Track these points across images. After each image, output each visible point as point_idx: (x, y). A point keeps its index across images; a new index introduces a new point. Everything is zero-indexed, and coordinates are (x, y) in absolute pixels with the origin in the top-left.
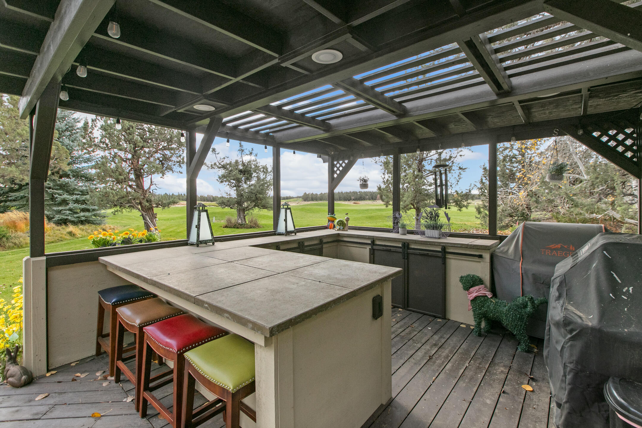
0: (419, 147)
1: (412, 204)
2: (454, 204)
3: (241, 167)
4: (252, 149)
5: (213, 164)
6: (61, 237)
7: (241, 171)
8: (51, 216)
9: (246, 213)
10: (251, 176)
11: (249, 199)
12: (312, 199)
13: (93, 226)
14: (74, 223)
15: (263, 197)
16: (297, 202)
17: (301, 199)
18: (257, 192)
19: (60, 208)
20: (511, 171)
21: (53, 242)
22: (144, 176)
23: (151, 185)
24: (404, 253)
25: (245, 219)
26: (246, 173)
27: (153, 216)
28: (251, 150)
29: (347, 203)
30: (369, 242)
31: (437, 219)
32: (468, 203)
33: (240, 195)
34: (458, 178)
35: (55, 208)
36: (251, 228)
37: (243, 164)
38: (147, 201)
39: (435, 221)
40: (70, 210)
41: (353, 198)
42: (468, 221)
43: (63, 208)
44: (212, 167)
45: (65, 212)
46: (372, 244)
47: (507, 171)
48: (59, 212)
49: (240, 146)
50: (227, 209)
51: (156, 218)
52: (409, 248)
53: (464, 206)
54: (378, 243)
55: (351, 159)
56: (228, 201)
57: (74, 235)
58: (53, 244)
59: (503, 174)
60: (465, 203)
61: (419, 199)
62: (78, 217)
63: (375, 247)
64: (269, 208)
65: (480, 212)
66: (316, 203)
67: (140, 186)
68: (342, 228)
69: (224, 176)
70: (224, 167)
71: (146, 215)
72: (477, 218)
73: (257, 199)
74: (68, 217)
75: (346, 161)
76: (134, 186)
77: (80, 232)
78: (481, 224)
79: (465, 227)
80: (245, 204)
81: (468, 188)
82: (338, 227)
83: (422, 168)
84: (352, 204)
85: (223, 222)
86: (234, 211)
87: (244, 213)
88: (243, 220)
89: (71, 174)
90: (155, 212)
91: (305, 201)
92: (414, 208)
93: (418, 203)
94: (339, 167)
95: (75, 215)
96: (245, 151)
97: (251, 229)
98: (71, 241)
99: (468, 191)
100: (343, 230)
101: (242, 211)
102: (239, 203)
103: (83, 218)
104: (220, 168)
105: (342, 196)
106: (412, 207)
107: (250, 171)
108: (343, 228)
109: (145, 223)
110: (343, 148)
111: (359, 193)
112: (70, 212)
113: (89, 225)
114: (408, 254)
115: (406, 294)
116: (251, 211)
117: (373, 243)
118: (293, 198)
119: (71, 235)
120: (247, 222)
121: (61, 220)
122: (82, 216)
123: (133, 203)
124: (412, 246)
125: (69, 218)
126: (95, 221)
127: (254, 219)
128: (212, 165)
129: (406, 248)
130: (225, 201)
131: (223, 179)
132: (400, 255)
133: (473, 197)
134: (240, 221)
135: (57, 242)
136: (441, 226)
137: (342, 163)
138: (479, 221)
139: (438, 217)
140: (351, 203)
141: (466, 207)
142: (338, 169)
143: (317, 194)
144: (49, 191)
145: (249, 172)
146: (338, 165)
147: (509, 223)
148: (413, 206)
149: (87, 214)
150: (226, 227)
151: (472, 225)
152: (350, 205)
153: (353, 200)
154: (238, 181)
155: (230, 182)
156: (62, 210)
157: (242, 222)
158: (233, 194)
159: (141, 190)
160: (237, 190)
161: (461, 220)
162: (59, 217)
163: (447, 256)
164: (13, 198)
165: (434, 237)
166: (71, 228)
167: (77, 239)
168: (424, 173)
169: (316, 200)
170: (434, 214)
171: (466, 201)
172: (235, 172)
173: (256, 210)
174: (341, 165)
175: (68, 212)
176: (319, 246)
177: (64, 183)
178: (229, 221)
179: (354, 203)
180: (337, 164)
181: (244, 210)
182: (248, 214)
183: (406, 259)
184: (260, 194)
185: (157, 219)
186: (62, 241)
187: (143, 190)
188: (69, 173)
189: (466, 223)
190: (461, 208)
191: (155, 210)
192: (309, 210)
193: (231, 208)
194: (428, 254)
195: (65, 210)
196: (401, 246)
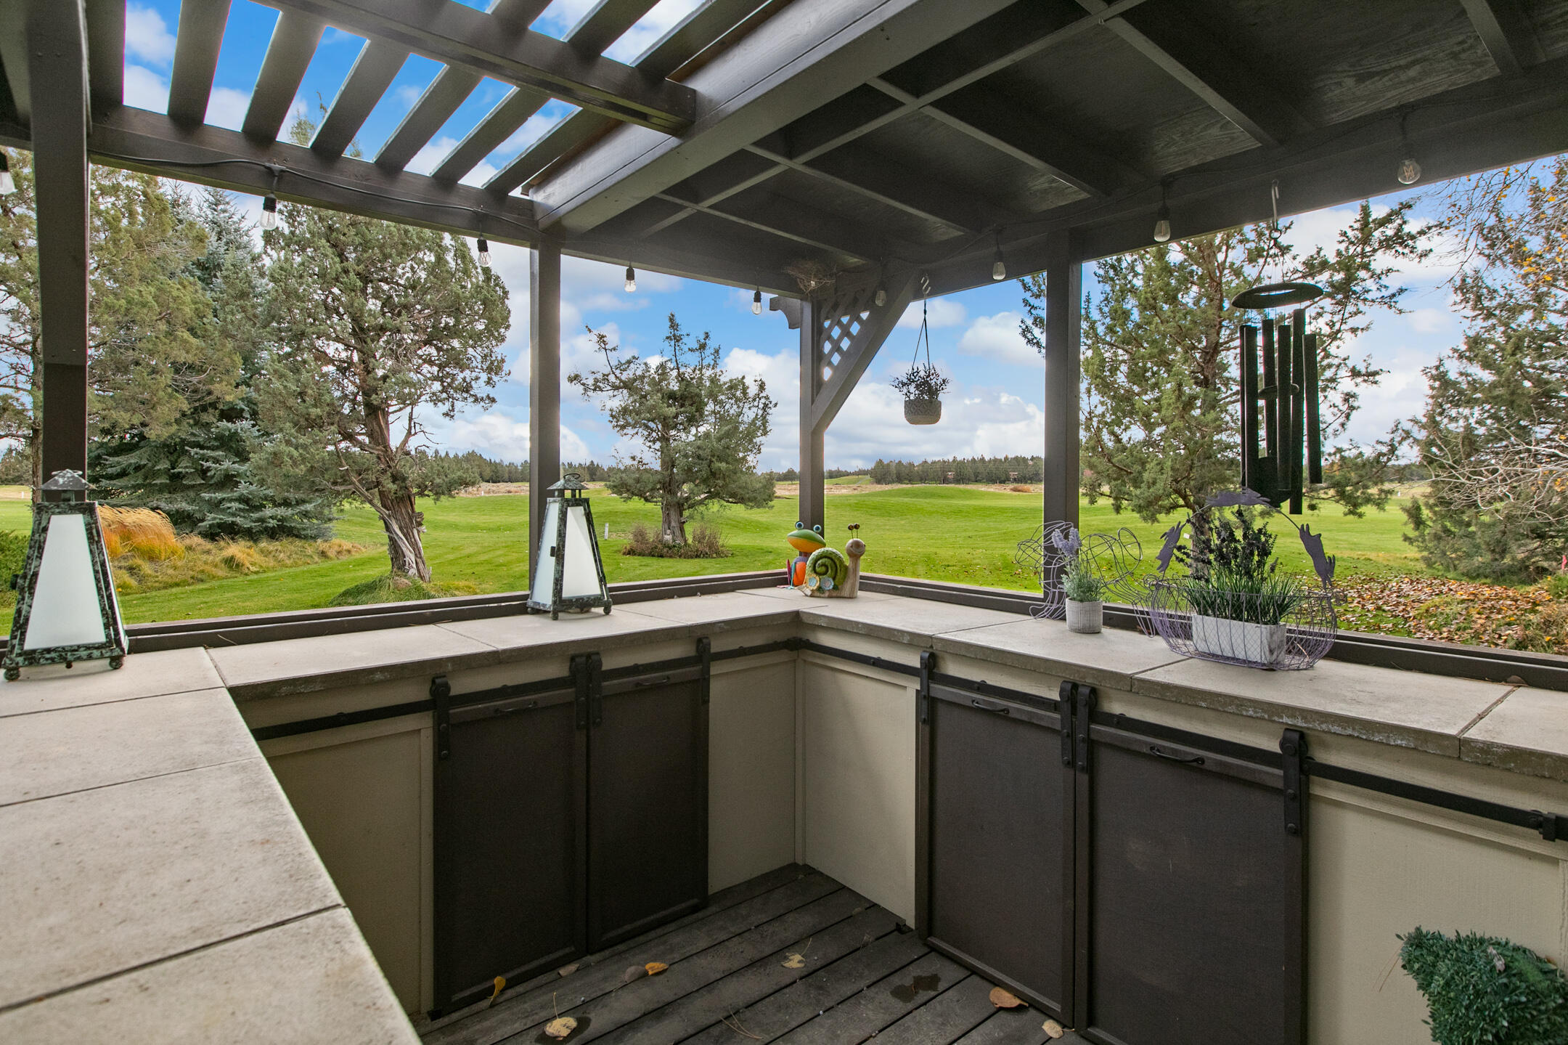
0: (1164, 214)
1: (1177, 492)
2: (1332, 492)
3: (675, 386)
4: (707, 336)
5: (599, 376)
6: (203, 571)
7: (672, 396)
8: (198, 515)
9: (686, 513)
10: (700, 410)
11: (689, 475)
12: (899, 479)
13: (298, 543)
14: (251, 535)
15: (727, 469)
16: (855, 486)
17: (868, 477)
18: (713, 456)
19: (219, 495)
20: (1538, 382)
21: (177, 585)
22: (391, 409)
23: (409, 434)
24: (1071, 735)
25: (682, 530)
26: (687, 403)
27: (414, 521)
28: (702, 337)
29: (993, 489)
30: (914, 660)
31: (1261, 564)
32: (1382, 491)
33: (669, 463)
34: (1344, 408)
35: (206, 496)
36: (697, 556)
37: (681, 377)
38: (395, 478)
39: (1249, 574)
40: (242, 499)
41: (1013, 474)
42: (1378, 549)
43: (225, 496)
44: (597, 388)
45: (229, 505)
46: (925, 673)
47: (1527, 384)
48: (216, 506)
49: (672, 326)
50: (637, 504)
51: (420, 524)
52: (1096, 714)
53: (1368, 500)
54: (953, 669)
55: (879, 303)
56: (638, 481)
57: (238, 565)
58: (174, 590)
59: (1513, 393)
60: (1373, 491)
61: (1202, 477)
62: (262, 520)
63: (939, 690)
64: (750, 500)
65: (1418, 522)
66: (903, 490)
67: (379, 437)
68: (830, 585)
69: (625, 411)
70: (627, 385)
71: (389, 516)
72: (1406, 538)
73: (713, 474)
74: (234, 519)
75: (865, 315)
76: (360, 438)
77: (257, 558)
78: (1425, 559)
79: (1372, 571)
80: (685, 487)
81: (1387, 438)
82: (813, 582)
83: (1214, 375)
84: (1008, 492)
85: (627, 540)
86: (655, 508)
87: (681, 515)
88: (678, 533)
89: (246, 409)
90: (417, 510)
91: (879, 482)
92: (1187, 505)
93: (1200, 489)
94: (840, 339)
95: (255, 515)
96: (685, 339)
97: (697, 560)
98: (230, 582)
99: (1385, 449)
100: (836, 593)
101: (676, 508)
102: (669, 485)
103: (272, 523)
104: (615, 388)
105: (981, 469)
106: (1181, 502)
107: (699, 395)
108: (835, 588)
109: (391, 539)
110: (854, 260)
111: (1030, 463)
112: (241, 506)
113: (291, 539)
114: (1092, 745)
115: (1083, 952)
116: (702, 508)
117: (930, 669)
118: (848, 474)
119: (231, 567)
120: (690, 541)
121: (220, 525)
122: (271, 517)
123: (354, 483)
124: (1116, 707)
125: (238, 520)
126: (304, 529)
127: (708, 532)
128: (596, 381)
129: (1083, 712)
130: (630, 482)
131: (623, 419)
132: (1054, 746)
133: (1404, 474)
134: (668, 538)
135: (189, 585)
136: (1281, 606)
137: (850, 323)
138: (1412, 552)
139: (1265, 552)
140: (1006, 489)
141: (1380, 504)
142: (837, 348)
143: (911, 465)
144: (193, 451)
145: (697, 399)
146: (836, 332)
147: (1528, 558)
148: (1185, 497)
149: (281, 511)
150: (631, 552)
151: (1391, 564)
152: (1002, 495)
153: (1015, 480)
154: (668, 423)
155: (647, 427)
156: (224, 499)
157: (674, 541)
158: (653, 461)
159: (381, 447)
160: (662, 450)
161: (1354, 546)
162: (214, 519)
163: (1317, 790)
164: (118, 469)
165: (1241, 656)
166: (237, 549)
167: (241, 578)
168: (1223, 389)
169: (911, 481)
170: (1239, 534)
171: (1376, 484)
172: (654, 399)
173: (715, 506)
174: (845, 332)
175: (235, 505)
176: (694, 670)
177: (227, 433)
178: (640, 535)
179: (1015, 490)
180: (831, 327)
181: (680, 507)
182: (691, 517)
183: (1083, 769)
184: (720, 459)
185: (423, 528)
186: (202, 581)
187: (387, 446)
188: (241, 405)
189: (1372, 555)
190: (1355, 505)
191: (421, 504)
192: (875, 508)
193: (647, 500)
194: (1201, 760)
195: (231, 500)
196: (1055, 696)
